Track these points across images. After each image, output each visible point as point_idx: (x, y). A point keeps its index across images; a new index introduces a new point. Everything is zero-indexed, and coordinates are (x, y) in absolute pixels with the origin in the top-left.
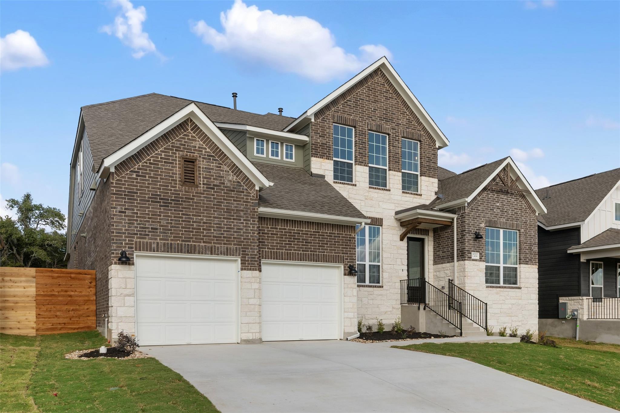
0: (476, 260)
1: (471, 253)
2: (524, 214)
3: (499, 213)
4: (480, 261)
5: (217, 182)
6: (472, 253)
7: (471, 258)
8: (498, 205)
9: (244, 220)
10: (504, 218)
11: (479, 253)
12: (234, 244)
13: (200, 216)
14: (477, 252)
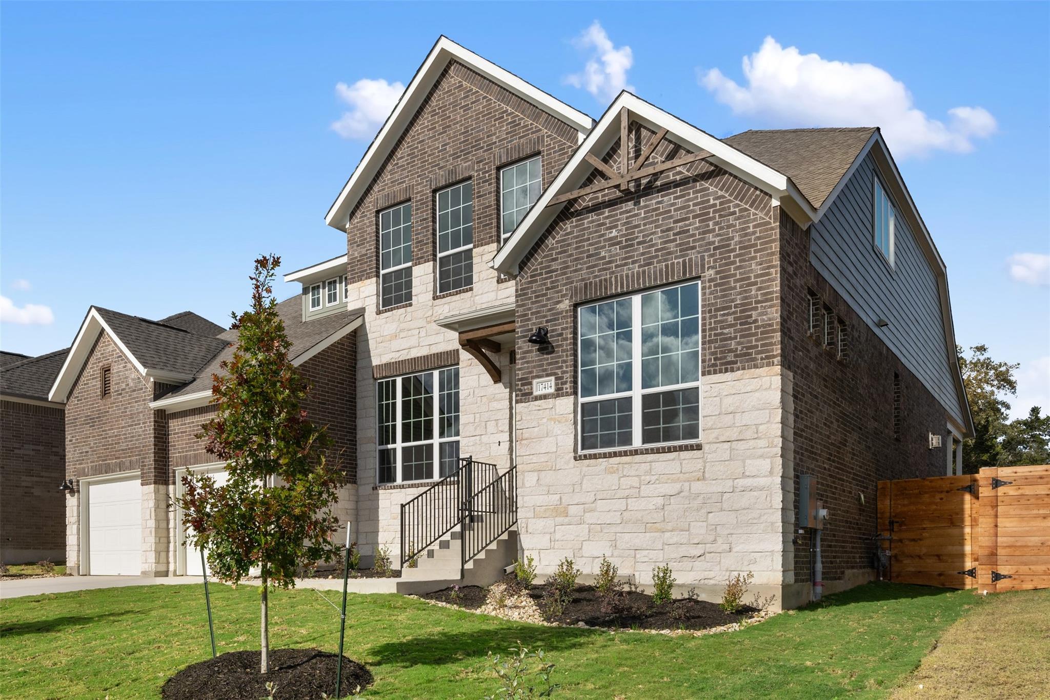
0: (544, 397)
1: (531, 384)
2: (716, 224)
3: (617, 254)
4: (558, 396)
5: (124, 386)
6: (535, 382)
7: (532, 393)
8: (614, 233)
9: (144, 423)
10: (633, 263)
11: (553, 378)
12: (136, 455)
13: (112, 429)
14: (548, 375)
